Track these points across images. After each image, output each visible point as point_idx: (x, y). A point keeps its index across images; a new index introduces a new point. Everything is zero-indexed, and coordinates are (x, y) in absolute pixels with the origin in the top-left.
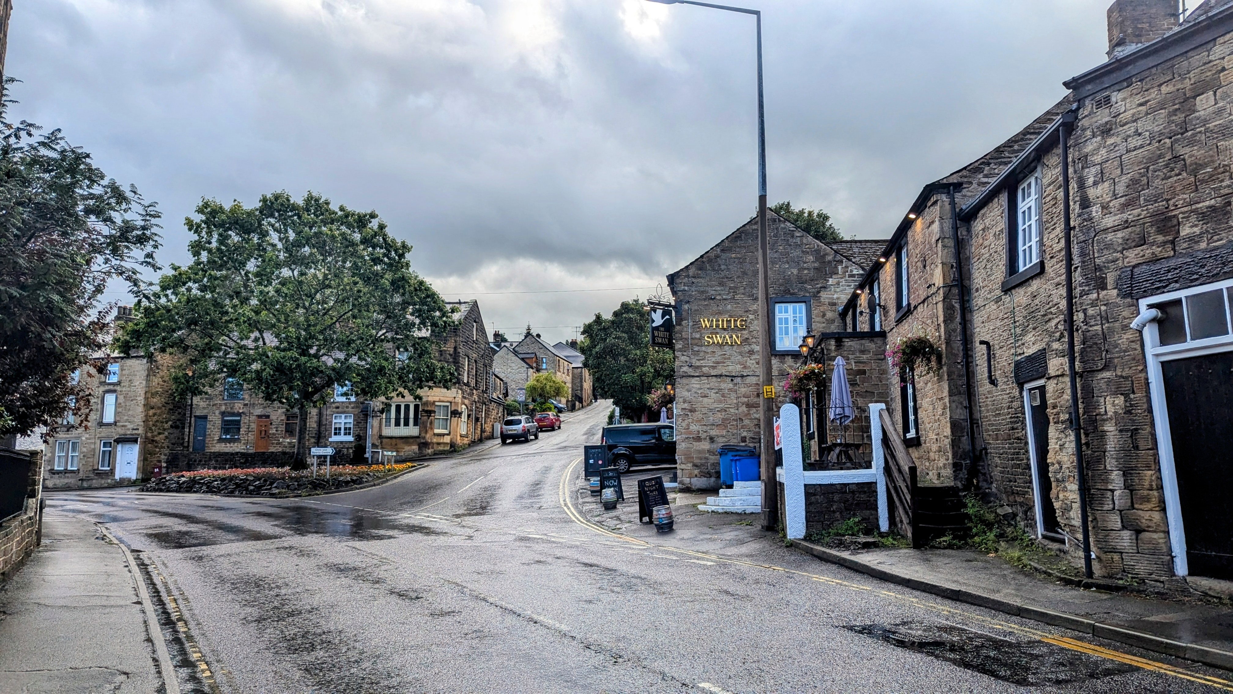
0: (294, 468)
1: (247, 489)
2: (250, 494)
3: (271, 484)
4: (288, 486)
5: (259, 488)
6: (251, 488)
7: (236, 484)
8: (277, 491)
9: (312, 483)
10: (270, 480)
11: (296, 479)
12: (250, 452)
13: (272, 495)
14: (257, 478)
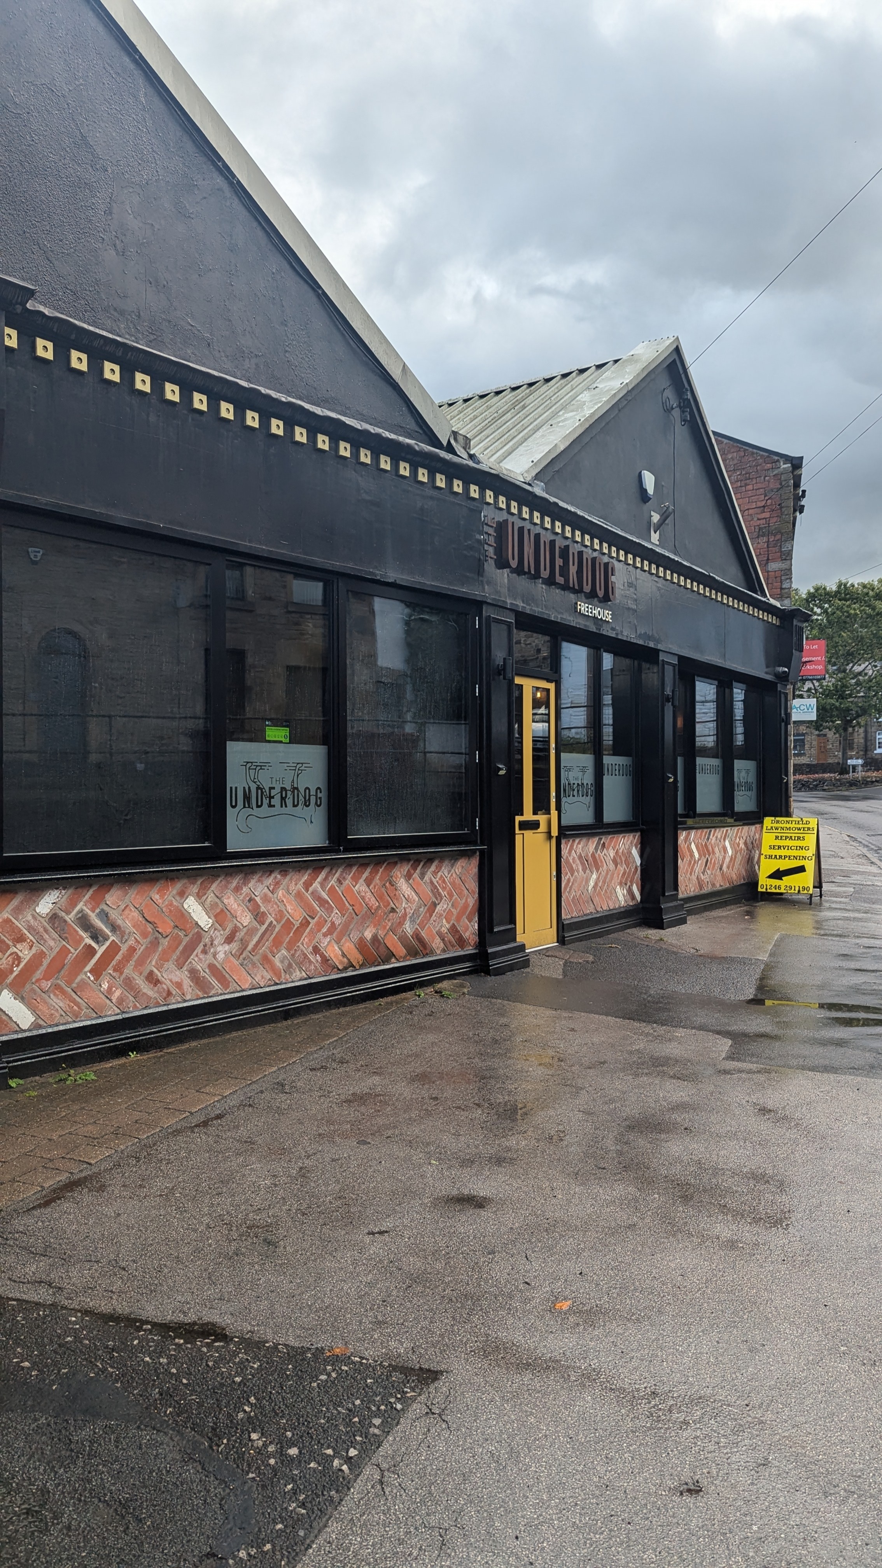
0: (840, 774)
1: (809, 787)
2: (811, 790)
3: (824, 783)
4: (834, 785)
5: (817, 786)
6: (811, 786)
7: (802, 784)
8: (827, 788)
9: (849, 782)
10: (822, 781)
11: (839, 780)
12: (813, 763)
13: (824, 790)
14: (815, 780)
